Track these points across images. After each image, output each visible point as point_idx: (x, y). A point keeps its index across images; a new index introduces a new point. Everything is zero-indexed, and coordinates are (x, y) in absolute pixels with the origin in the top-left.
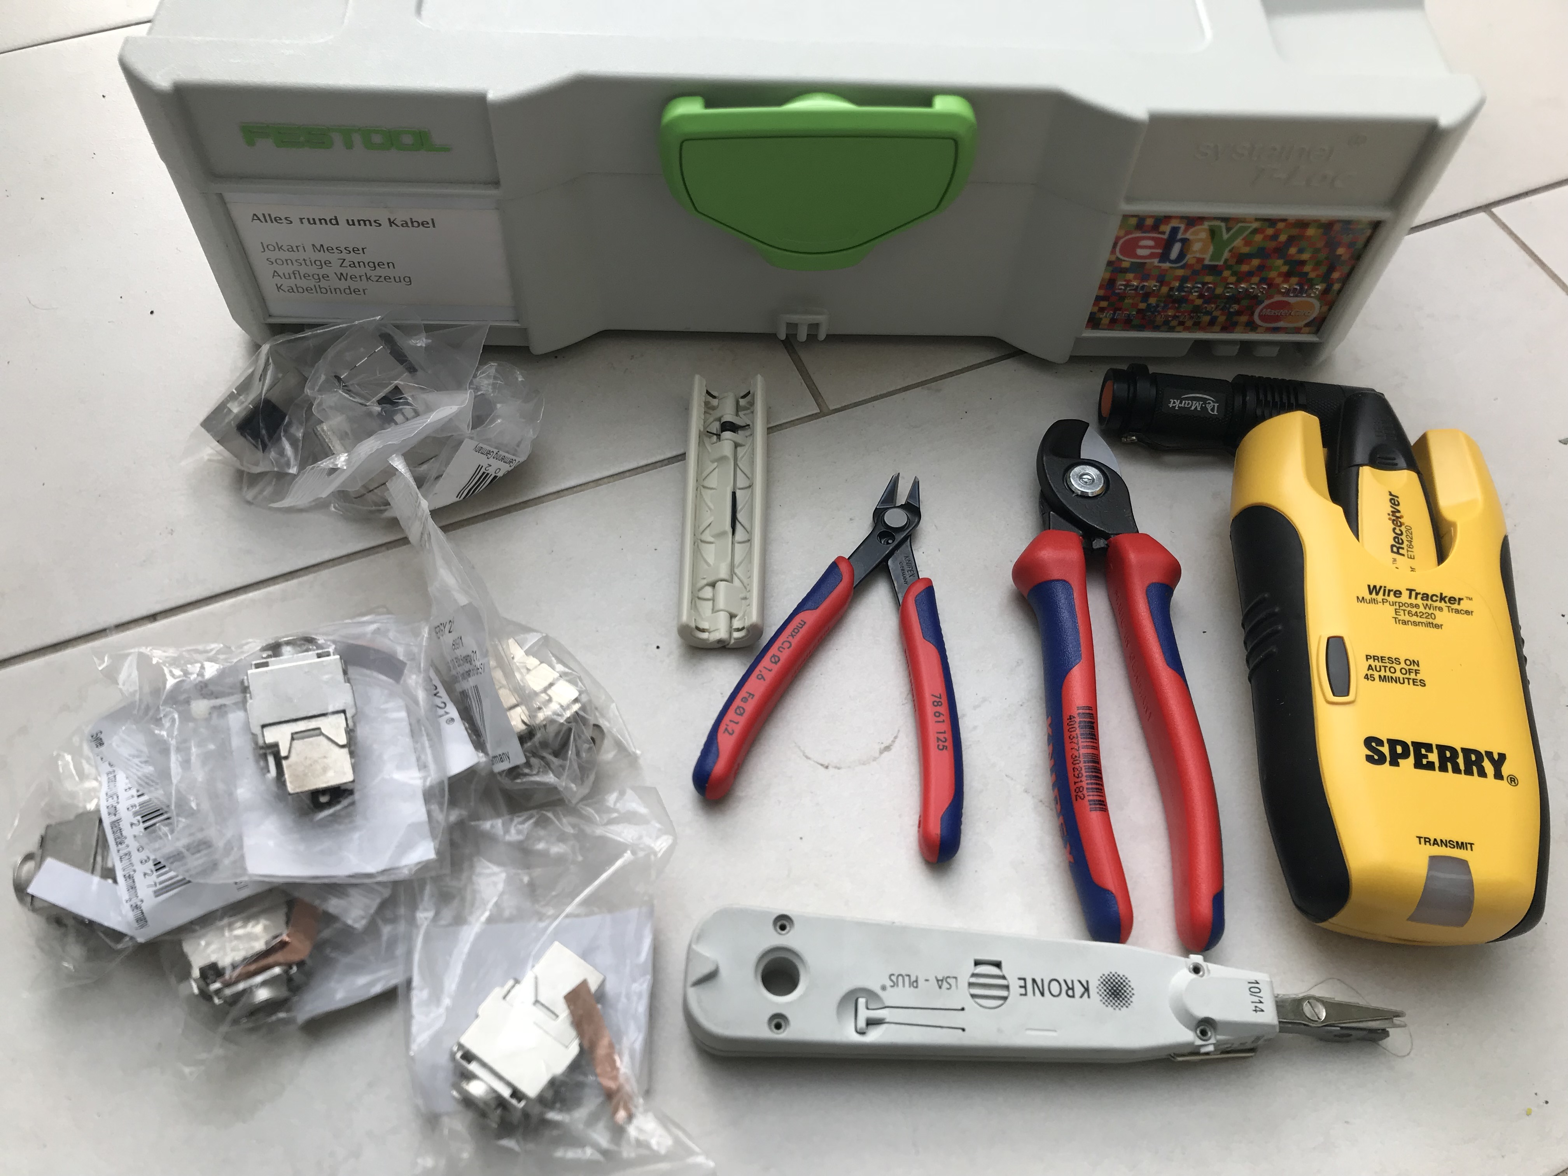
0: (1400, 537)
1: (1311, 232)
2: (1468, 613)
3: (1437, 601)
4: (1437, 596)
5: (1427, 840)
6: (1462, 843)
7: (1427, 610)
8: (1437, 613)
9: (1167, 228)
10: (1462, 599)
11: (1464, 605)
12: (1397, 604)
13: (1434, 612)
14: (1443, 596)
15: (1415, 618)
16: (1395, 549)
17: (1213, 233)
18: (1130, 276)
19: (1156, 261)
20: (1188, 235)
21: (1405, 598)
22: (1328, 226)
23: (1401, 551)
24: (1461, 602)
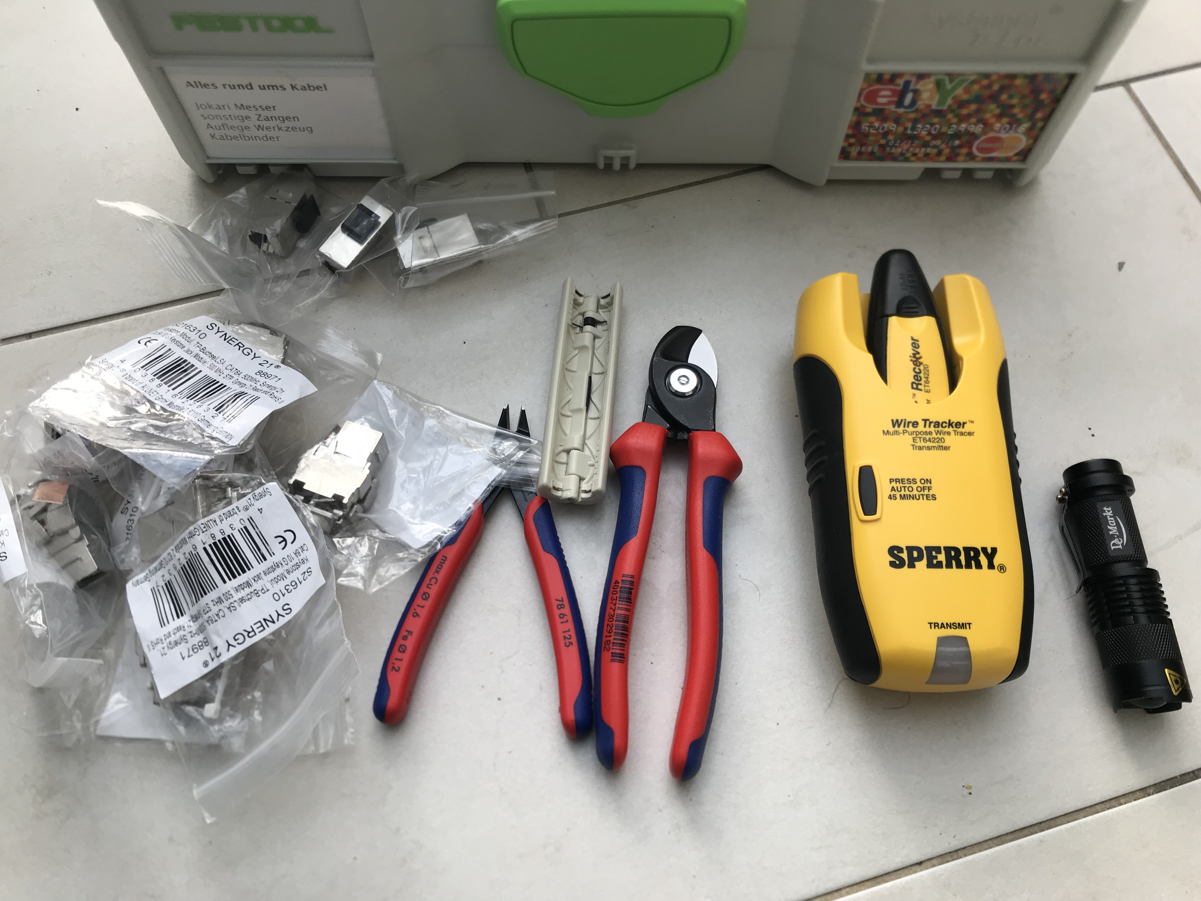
0: (919, 375)
1: (1018, 82)
2: (970, 434)
3: (946, 427)
4: (946, 423)
5: (936, 625)
6: (963, 624)
7: (939, 436)
8: (946, 437)
9: (901, 82)
10: (966, 423)
11: (968, 428)
12: (915, 433)
13: (944, 437)
14: (951, 422)
15: (929, 444)
16: (915, 386)
17: (939, 84)
18: (872, 119)
19: (893, 108)
20: (918, 87)
21: (921, 428)
22: (1032, 78)
23: (920, 387)
24: (965, 425)
